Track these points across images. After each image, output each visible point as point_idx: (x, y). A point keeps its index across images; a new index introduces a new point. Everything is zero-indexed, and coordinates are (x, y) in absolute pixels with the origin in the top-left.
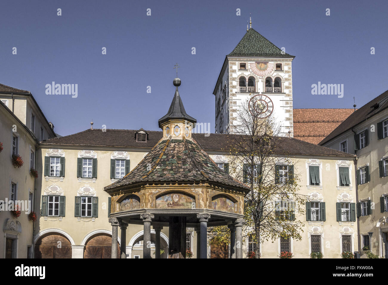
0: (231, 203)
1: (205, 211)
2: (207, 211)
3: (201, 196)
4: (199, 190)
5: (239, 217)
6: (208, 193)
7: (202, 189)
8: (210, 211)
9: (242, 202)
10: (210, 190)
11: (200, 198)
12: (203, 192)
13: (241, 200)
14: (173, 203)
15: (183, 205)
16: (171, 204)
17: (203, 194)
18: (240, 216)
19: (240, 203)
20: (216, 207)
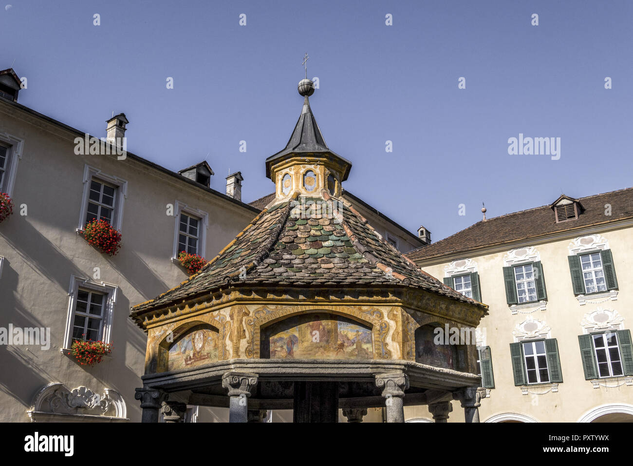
0: (358, 331)
1: (232, 366)
2: (238, 365)
3: (229, 328)
4: (226, 312)
5: (382, 370)
6: (244, 318)
7: (230, 307)
8: (249, 365)
9: (392, 323)
10: (252, 309)
11: (226, 332)
12: (232, 316)
13: (386, 319)
14: (194, 355)
15: (208, 356)
16: (190, 359)
17: (231, 321)
18: (386, 366)
19: (385, 328)
20: (295, 349)
